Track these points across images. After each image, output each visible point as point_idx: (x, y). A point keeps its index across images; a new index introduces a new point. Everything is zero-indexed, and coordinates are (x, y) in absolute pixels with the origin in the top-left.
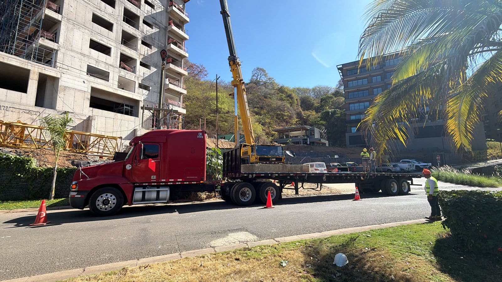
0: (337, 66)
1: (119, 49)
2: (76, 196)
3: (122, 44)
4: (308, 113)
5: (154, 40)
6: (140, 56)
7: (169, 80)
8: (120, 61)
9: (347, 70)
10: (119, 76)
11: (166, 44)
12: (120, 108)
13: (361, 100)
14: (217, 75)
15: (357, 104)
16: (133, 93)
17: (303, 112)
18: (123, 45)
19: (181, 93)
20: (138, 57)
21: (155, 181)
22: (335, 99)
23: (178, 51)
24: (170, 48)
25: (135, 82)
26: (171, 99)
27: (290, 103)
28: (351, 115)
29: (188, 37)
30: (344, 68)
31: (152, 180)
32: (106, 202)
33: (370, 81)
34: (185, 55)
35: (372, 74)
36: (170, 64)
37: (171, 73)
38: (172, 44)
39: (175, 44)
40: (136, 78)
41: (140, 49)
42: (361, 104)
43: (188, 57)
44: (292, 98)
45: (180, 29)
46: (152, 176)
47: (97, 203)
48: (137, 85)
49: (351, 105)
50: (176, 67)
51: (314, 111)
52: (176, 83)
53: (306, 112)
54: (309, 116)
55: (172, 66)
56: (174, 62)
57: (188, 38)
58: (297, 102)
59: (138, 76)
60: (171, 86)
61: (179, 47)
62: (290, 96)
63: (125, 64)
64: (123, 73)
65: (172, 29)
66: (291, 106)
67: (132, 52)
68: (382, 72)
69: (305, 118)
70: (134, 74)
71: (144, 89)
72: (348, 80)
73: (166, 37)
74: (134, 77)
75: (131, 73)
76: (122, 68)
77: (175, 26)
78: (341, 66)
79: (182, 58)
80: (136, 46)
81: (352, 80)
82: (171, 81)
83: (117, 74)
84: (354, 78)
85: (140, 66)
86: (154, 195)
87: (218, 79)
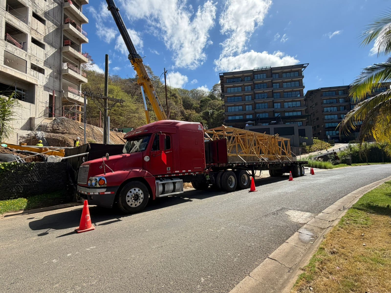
0: (219, 74)
1: (4, 17)
2: (106, 193)
3: (7, 10)
4: (189, 111)
5: (48, 15)
6: (32, 31)
7: (68, 65)
8: (6, 33)
9: (227, 78)
10: (5, 51)
11: (62, 23)
12: (8, 91)
13: (237, 104)
14: (164, 68)
15: (234, 107)
16: (25, 74)
17: (185, 111)
18: (8, 13)
19: (81, 82)
20: (29, 31)
21: (170, 172)
22: (212, 101)
23: (78, 33)
24: (67, 28)
25: (26, 61)
26: (70, 86)
27: (175, 101)
28: (229, 116)
29: (88, 20)
30: (225, 76)
31: (167, 172)
32: (136, 197)
33: (243, 90)
34: (84, 39)
35: (245, 84)
36: (69, 46)
37: (68, 57)
38: (70, 23)
39: (74, 25)
40: (27, 57)
41: (31, 23)
42: (237, 107)
43: (88, 42)
44: (176, 97)
45: (79, 9)
46: (167, 168)
47: (128, 199)
48: (29, 66)
49: (229, 108)
50: (75, 51)
51: (194, 110)
52: (75, 69)
53: (188, 111)
54: (190, 114)
55: (71, 49)
56: (73, 45)
57: (88, 22)
58: (180, 101)
59: (30, 55)
60: (71, 72)
61: (78, 29)
62: (174, 95)
63: (12, 37)
64: (11, 48)
65: (70, 7)
66: (176, 104)
67: (21, 24)
68: (252, 83)
69: (187, 116)
70: (24, 51)
71: (38, 71)
72: (227, 87)
73: (62, 15)
74: (24, 55)
75: (21, 50)
76: (8, 41)
77: (73, 4)
78: (222, 74)
79: (80, 42)
80: (27, 17)
81: (231, 87)
82: (70, 66)
83: (3, 48)
84: (232, 85)
85: (32, 43)
86: (171, 187)
87: (166, 72)
